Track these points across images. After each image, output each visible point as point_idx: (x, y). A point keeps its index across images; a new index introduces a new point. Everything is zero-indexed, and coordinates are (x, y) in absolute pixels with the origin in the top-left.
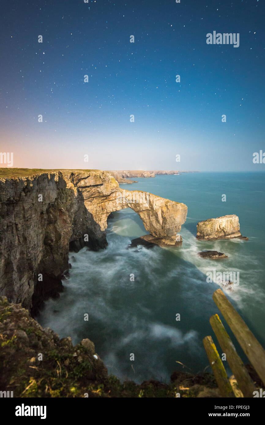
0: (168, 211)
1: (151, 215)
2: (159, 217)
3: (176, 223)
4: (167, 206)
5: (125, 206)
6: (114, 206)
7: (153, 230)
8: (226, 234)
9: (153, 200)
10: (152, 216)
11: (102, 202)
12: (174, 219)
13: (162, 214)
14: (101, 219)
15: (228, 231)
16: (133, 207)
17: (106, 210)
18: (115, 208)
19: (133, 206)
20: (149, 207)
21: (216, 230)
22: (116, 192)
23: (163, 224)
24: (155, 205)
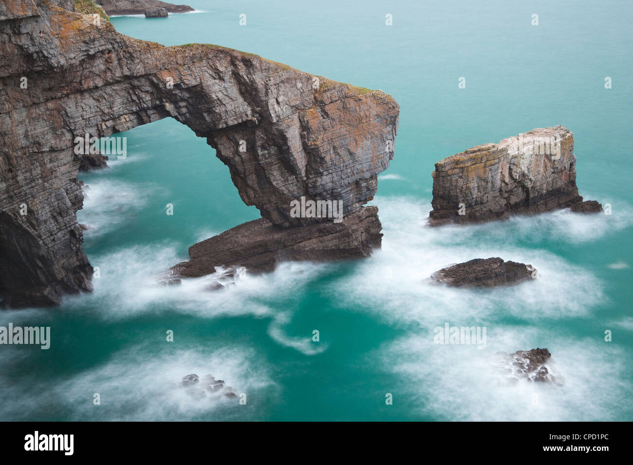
0: (327, 122)
1: (259, 143)
2: (292, 150)
3: (359, 167)
4: (319, 103)
5: (150, 112)
6: (102, 111)
7: (270, 202)
8: (531, 196)
9: (266, 86)
11: (47, 100)
12: (351, 154)
13: (302, 137)
14: (52, 171)
15: (538, 184)
16: (188, 115)
17: (71, 131)
18: (110, 123)
19: (184, 110)
20: (249, 112)
21: (498, 183)
22: (108, 53)
23: (311, 177)
24: (275, 103)
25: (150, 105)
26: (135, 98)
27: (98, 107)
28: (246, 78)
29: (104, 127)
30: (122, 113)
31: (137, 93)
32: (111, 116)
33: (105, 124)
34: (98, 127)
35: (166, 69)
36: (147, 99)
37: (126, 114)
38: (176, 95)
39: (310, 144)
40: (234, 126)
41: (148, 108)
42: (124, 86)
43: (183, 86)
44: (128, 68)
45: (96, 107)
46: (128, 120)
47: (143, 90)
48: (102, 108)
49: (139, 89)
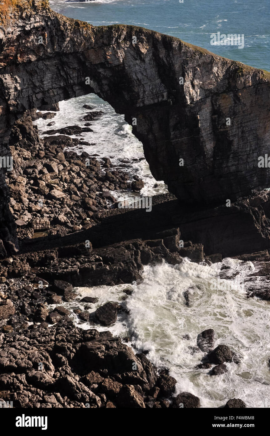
1: (172, 123)
4: (232, 88)
5: (76, 88)
6: (33, 83)
9: (183, 69)
10: (175, 128)
13: (213, 121)
16: (109, 92)
18: (40, 96)
19: (106, 88)
20: (165, 94)
22: (42, 30)
23: (217, 158)
24: (190, 86)
25: (76, 81)
26: (62, 73)
27: (30, 80)
28: (165, 61)
29: (34, 99)
30: (50, 87)
31: (65, 69)
32: (41, 89)
33: (36, 97)
34: (29, 98)
35: (92, 48)
36: (74, 75)
37: (55, 88)
38: (100, 73)
39: (219, 127)
40: (150, 106)
41: (74, 84)
42: (54, 62)
43: (107, 65)
44: (59, 46)
45: (28, 80)
46: (56, 94)
47: (71, 67)
48: (34, 81)
49: (67, 65)
